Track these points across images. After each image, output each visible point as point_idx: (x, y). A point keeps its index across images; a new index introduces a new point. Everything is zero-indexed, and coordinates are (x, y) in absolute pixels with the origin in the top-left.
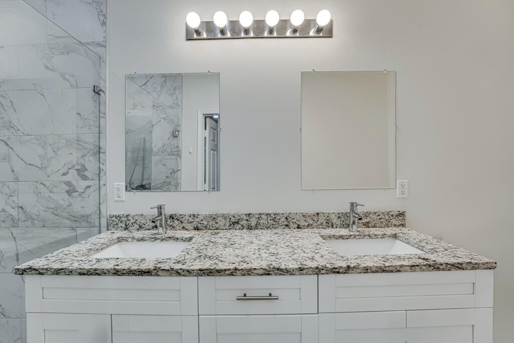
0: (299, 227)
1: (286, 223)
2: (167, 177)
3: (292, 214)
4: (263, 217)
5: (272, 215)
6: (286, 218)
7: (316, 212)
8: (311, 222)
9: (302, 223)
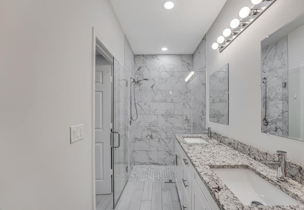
0: (255, 158)
1: (248, 152)
2: (279, 115)
3: (252, 148)
4: (239, 144)
5: (243, 144)
6: (249, 149)
7: (266, 152)
8: (262, 158)
9: (257, 157)
